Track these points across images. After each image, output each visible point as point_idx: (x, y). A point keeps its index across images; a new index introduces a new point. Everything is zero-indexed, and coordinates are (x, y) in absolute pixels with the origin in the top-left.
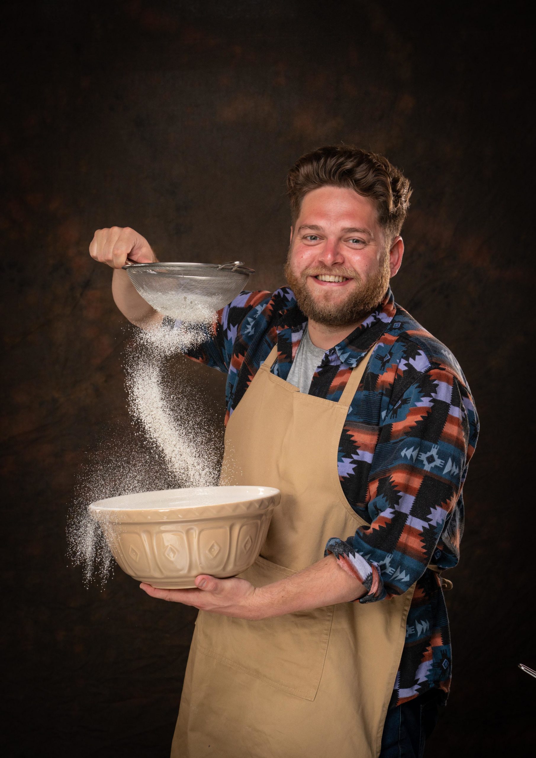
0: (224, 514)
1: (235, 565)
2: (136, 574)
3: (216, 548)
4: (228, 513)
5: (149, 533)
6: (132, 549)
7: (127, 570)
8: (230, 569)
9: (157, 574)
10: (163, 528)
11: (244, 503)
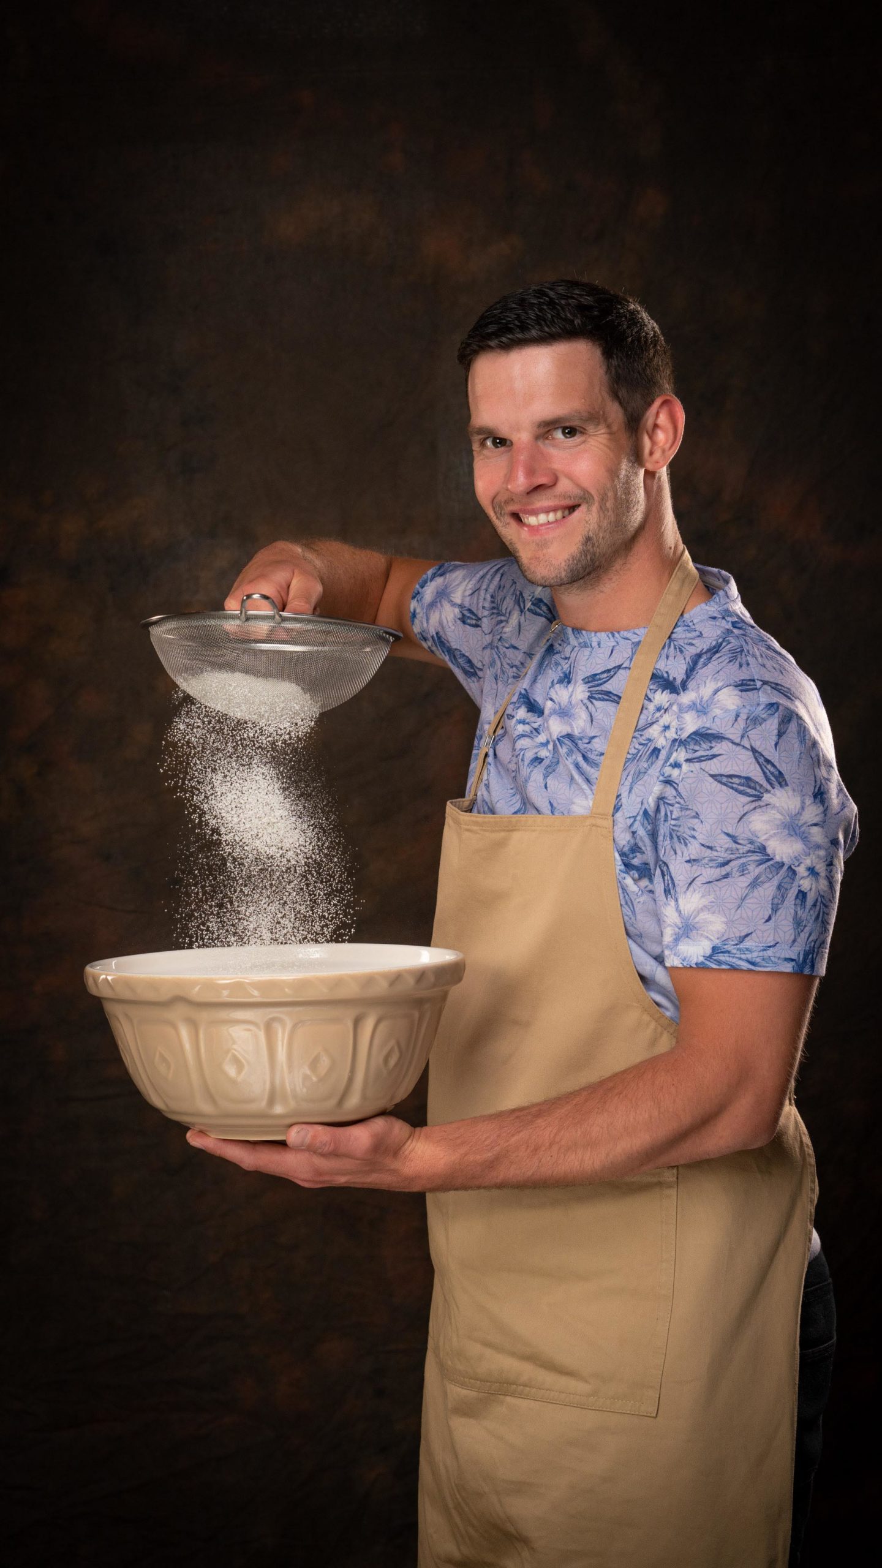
0: (343, 993)
1: (364, 1097)
2: (167, 1106)
3: (325, 1062)
4: (352, 991)
5: (193, 1024)
6: (162, 1056)
7: (149, 1095)
8: (354, 1103)
9: (206, 1108)
10: (224, 1014)
11: (384, 975)
